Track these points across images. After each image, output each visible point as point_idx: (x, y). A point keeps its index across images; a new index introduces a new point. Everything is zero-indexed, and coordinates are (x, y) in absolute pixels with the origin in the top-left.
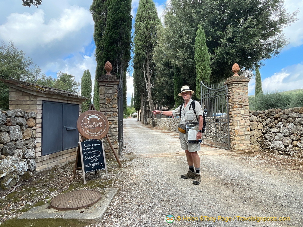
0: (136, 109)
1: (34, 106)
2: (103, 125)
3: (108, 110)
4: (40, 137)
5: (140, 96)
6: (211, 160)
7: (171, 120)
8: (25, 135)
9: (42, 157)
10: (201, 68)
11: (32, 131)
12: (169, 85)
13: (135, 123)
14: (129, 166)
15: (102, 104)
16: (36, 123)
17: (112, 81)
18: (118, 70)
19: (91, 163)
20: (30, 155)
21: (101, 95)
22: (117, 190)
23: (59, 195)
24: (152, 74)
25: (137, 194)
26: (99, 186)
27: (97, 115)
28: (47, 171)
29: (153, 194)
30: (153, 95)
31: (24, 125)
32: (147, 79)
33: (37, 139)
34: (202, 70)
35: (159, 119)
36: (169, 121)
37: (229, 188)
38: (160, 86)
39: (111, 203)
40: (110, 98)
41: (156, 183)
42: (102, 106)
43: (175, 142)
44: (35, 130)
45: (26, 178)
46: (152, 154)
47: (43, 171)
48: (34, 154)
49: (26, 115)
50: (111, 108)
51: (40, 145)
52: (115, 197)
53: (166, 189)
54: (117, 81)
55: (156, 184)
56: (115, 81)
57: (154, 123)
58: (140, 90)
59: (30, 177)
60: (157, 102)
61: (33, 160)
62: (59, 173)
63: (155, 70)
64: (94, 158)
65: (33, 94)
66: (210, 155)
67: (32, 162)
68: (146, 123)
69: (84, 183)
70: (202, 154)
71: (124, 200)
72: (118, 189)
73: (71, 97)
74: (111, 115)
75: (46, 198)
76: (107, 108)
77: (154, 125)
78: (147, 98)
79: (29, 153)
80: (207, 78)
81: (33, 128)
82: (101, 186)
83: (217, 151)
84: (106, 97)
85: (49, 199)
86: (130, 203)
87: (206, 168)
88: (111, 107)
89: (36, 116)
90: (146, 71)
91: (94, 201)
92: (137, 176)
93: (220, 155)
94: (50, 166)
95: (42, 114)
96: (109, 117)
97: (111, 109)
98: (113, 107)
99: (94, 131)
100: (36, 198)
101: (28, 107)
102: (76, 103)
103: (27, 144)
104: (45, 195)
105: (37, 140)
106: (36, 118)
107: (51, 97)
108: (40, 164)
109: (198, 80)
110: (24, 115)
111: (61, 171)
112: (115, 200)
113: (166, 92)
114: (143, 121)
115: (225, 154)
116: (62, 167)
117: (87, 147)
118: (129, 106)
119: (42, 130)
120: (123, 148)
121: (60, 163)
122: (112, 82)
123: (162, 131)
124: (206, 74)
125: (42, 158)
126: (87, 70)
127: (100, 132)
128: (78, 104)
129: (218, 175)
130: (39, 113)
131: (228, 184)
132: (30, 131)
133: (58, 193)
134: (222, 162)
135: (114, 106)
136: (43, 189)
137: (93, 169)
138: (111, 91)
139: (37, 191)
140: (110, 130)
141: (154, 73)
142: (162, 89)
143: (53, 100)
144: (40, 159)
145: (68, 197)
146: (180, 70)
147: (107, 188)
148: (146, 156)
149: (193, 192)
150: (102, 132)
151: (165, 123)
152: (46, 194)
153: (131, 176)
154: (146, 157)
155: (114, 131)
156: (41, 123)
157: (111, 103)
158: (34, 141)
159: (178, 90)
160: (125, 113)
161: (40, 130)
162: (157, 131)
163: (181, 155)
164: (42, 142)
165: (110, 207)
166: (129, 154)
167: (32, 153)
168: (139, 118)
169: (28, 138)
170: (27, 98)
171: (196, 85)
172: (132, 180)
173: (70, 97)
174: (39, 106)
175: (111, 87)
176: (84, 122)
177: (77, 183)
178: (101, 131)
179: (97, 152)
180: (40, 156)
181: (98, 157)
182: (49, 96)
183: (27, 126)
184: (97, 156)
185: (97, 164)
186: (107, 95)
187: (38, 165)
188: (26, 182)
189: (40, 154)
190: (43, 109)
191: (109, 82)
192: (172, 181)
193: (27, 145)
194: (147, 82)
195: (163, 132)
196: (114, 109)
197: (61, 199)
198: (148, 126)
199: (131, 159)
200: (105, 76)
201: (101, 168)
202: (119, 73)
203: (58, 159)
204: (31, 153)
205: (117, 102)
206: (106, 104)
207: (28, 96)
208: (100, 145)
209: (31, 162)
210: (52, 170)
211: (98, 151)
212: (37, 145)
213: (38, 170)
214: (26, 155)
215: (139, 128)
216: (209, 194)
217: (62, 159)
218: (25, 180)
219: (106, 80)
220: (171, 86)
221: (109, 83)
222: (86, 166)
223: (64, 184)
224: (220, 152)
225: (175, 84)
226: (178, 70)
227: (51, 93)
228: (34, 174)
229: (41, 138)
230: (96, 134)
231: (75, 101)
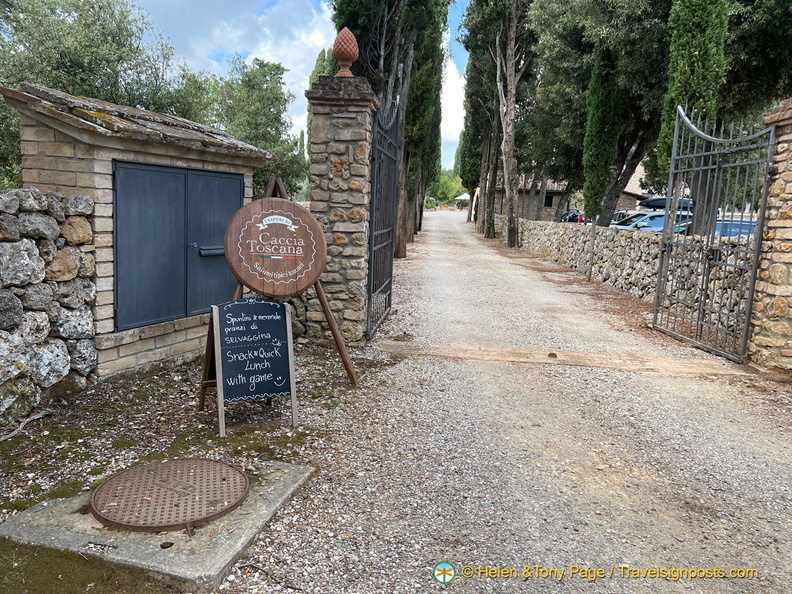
0: (465, 184)
1: (85, 176)
2: (307, 249)
3: (337, 197)
4: (108, 277)
5: (482, 141)
6: (664, 395)
7: (566, 229)
8: (56, 269)
9: (116, 334)
10: (691, 57)
11: (81, 258)
12: (576, 110)
13: (458, 228)
14: (383, 383)
15: (317, 175)
16: (94, 232)
17: (353, 100)
18: (382, 60)
19: (248, 375)
20: (75, 327)
21: (315, 146)
22: (307, 474)
23: (135, 465)
24: (523, 70)
25: (365, 497)
26: (259, 450)
27: (287, 216)
28: (134, 374)
29: (416, 509)
30: (520, 139)
31: (50, 237)
32: (505, 87)
33: (98, 280)
34: (691, 65)
35: (531, 224)
36: (561, 233)
37: (695, 523)
38: (546, 113)
39: (270, 521)
40: (344, 158)
41: (440, 465)
42: (318, 182)
43: (559, 309)
44: (92, 252)
45: (63, 393)
46: (470, 347)
47: (123, 376)
48: (91, 325)
49: (57, 206)
50: (344, 191)
51: (110, 298)
52: (291, 499)
53: (466, 495)
54: (369, 101)
55: (441, 468)
56: (362, 100)
57: (513, 232)
58: (482, 123)
59: (77, 391)
60: (534, 163)
61: (86, 342)
62: (170, 384)
63: (535, 55)
64: (258, 360)
65: (79, 138)
66: (666, 374)
67: (84, 348)
68: (489, 232)
69: (218, 433)
70: (636, 368)
71: (316, 516)
72: (313, 469)
73: (212, 149)
74: (345, 213)
75: (94, 472)
76: (333, 191)
77: (514, 240)
78: (499, 152)
79: (73, 323)
80: (708, 95)
81: (83, 249)
82: (266, 449)
83: (696, 361)
84: (332, 153)
85: (100, 477)
86: (331, 529)
87: (632, 425)
88: (346, 187)
89: (94, 211)
90: (505, 59)
91: (219, 508)
92: (390, 427)
93: (703, 377)
94: (143, 361)
95: (115, 203)
96: (338, 221)
97: (345, 196)
98: (351, 190)
99: (276, 266)
100: (68, 469)
101: (70, 179)
102: (232, 170)
103: (66, 296)
104: (96, 460)
105: (98, 284)
106: (95, 216)
107: (143, 150)
108: (113, 354)
109: (672, 100)
110: (50, 205)
111: (176, 378)
112: (286, 512)
113: (562, 133)
114: (483, 222)
115: (722, 375)
116: (185, 363)
117: (237, 324)
118: (450, 171)
119: (116, 255)
120: (388, 314)
121: (176, 353)
122: (351, 102)
123: (534, 263)
124: (704, 78)
125: (116, 340)
126: (326, 51)
127: (294, 272)
128: (241, 172)
129: (669, 462)
130: (102, 200)
131: (692, 509)
132: (72, 256)
133: (135, 458)
134: (701, 408)
135: (354, 187)
136: (99, 437)
137: (251, 394)
138: (346, 135)
139: (80, 441)
140: (340, 263)
141: (529, 65)
142: (553, 121)
143: (152, 160)
144: (108, 340)
145: (150, 481)
146: (617, 58)
147: (281, 459)
148: (445, 353)
149: (552, 524)
150: (301, 272)
151: (545, 239)
152: (98, 458)
153: (372, 423)
154: (446, 358)
155: (352, 268)
156: (112, 232)
157: (346, 174)
158: (89, 286)
159: (598, 132)
160: (434, 194)
161: (107, 255)
162: (519, 261)
163: (563, 363)
164: (115, 291)
165: (261, 536)
166: (397, 339)
167: (83, 323)
168: (473, 212)
169: (67, 277)
170: (68, 151)
171: (662, 117)
172: (370, 439)
173: (208, 150)
174: (103, 180)
175: (349, 121)
176: (248, 234)
177: (202, 429)
178: (299, 268)
179: (270, 340)
180: (113, 332)
181: (269, 355)
182: (137, 148)
183: (62, 240)
184: (267, 352)
185: (267, 377)
186: (334, 147)
187: (102, 357)
188: (64, 407)
189: (109, 325)
190: (118, 188)
191: (343, 103)
192: (497, 464)
193: (66, 300)
194: (506, 96)
195: (535, 269)
196: (355, 194)
197: (128, 484)
198: (496, 242)
199: (396, 359)
200: (332, 81)
201: (278, 390)
202: (388, 69)
203: (169, 341)
204: (78, 321)
205: (366, 171)
206: (331, 176)
207: (69, 142)
208: (278, 317)
209: (78, 348)
210: (151, 373)
211: (273, 338)
212: (100, 300)
213: (105, 370)
214: (61, 330)
215: (463, 245)
216: (610, 541)
217: (186, 341)
218: (60, 401)
219: (334, 97)
220: (581, 115)
221: (342, 106)
222: (231, 383)
223: (163, 428)
224: (707, 365)
225: (591, 110)
226: (609, 58)
227: (139, 137)
228: (92, 383)
229: (112, 279)
230: (282, 276)
231: (229, 165)
